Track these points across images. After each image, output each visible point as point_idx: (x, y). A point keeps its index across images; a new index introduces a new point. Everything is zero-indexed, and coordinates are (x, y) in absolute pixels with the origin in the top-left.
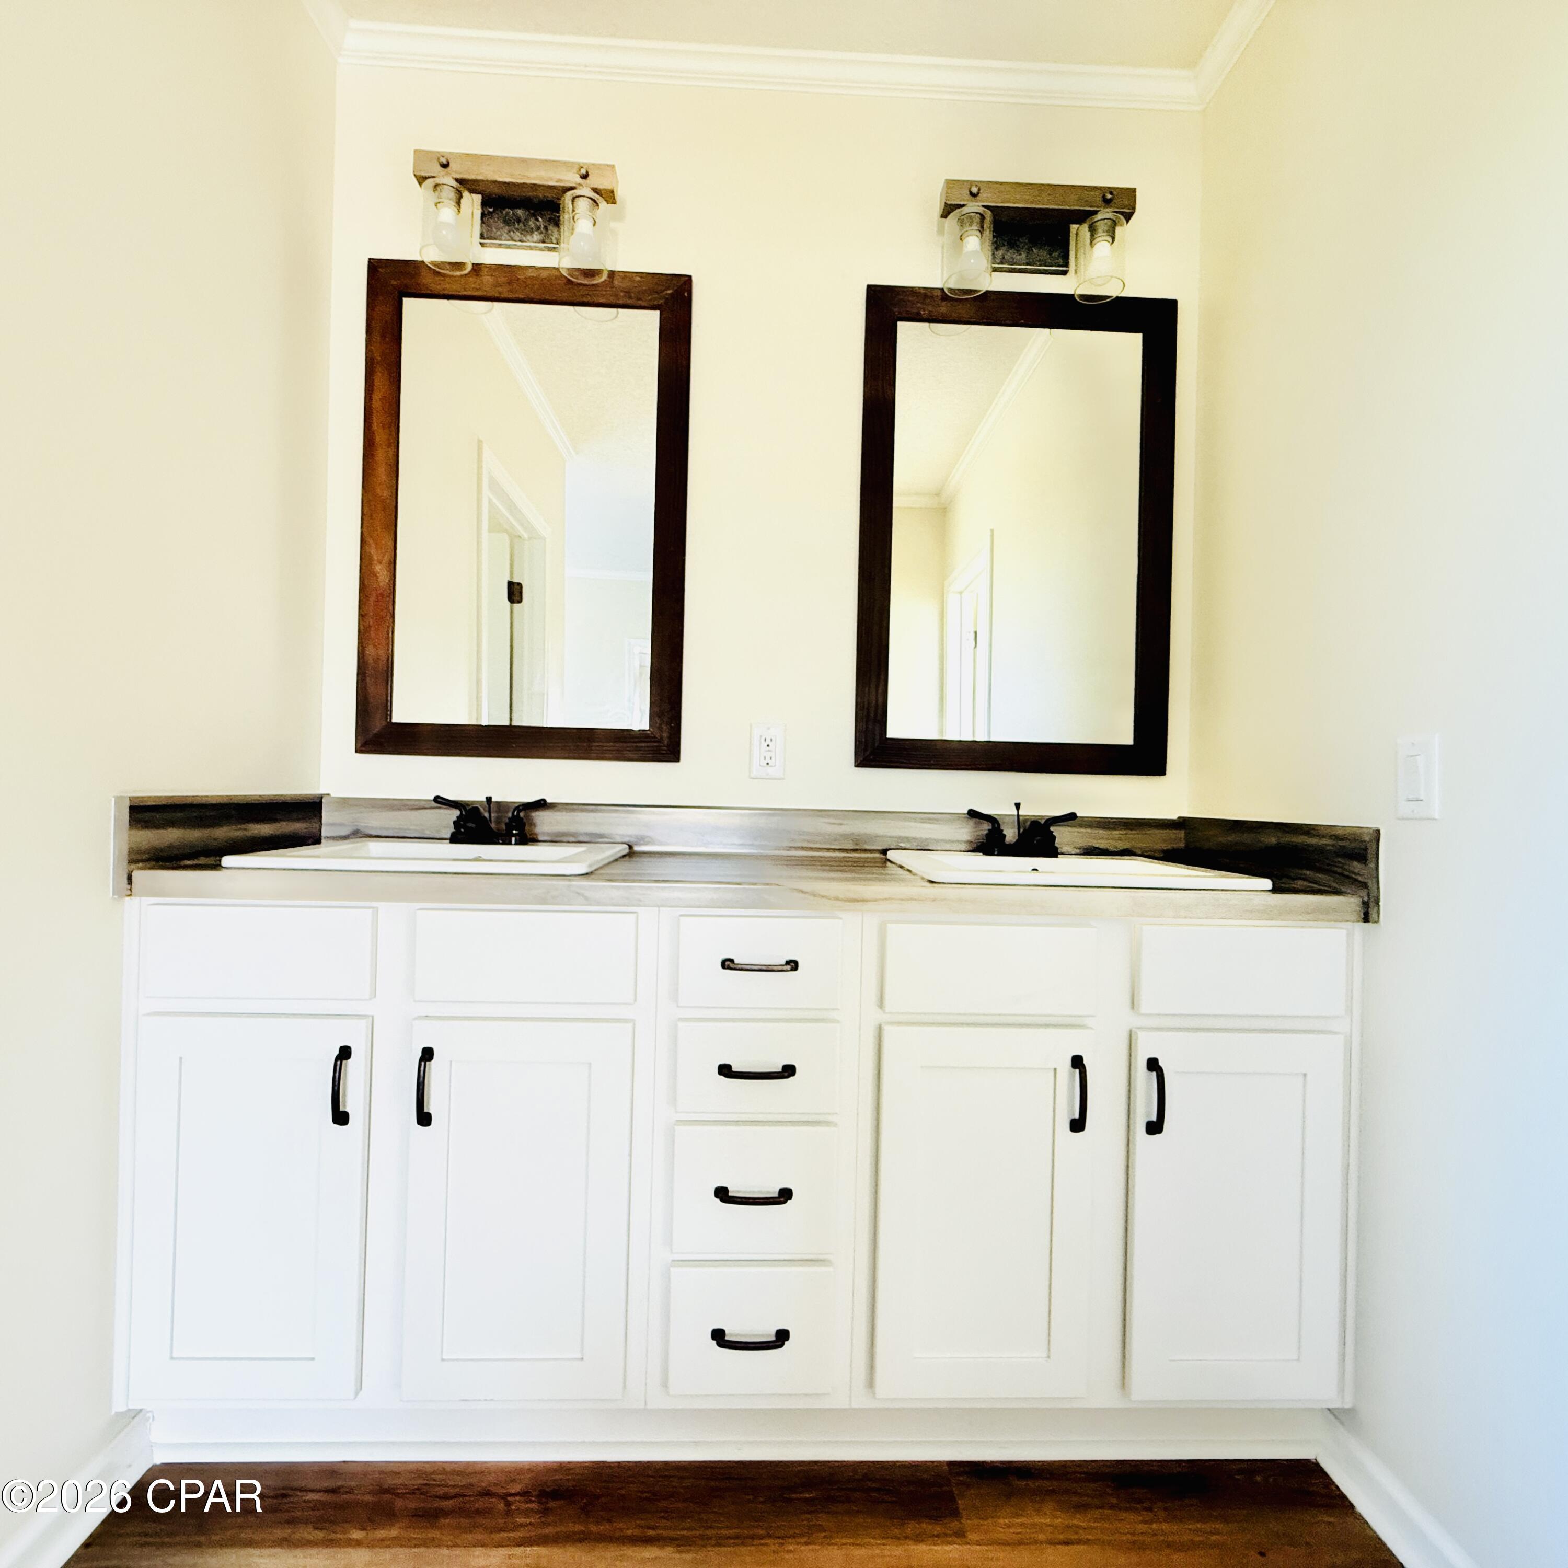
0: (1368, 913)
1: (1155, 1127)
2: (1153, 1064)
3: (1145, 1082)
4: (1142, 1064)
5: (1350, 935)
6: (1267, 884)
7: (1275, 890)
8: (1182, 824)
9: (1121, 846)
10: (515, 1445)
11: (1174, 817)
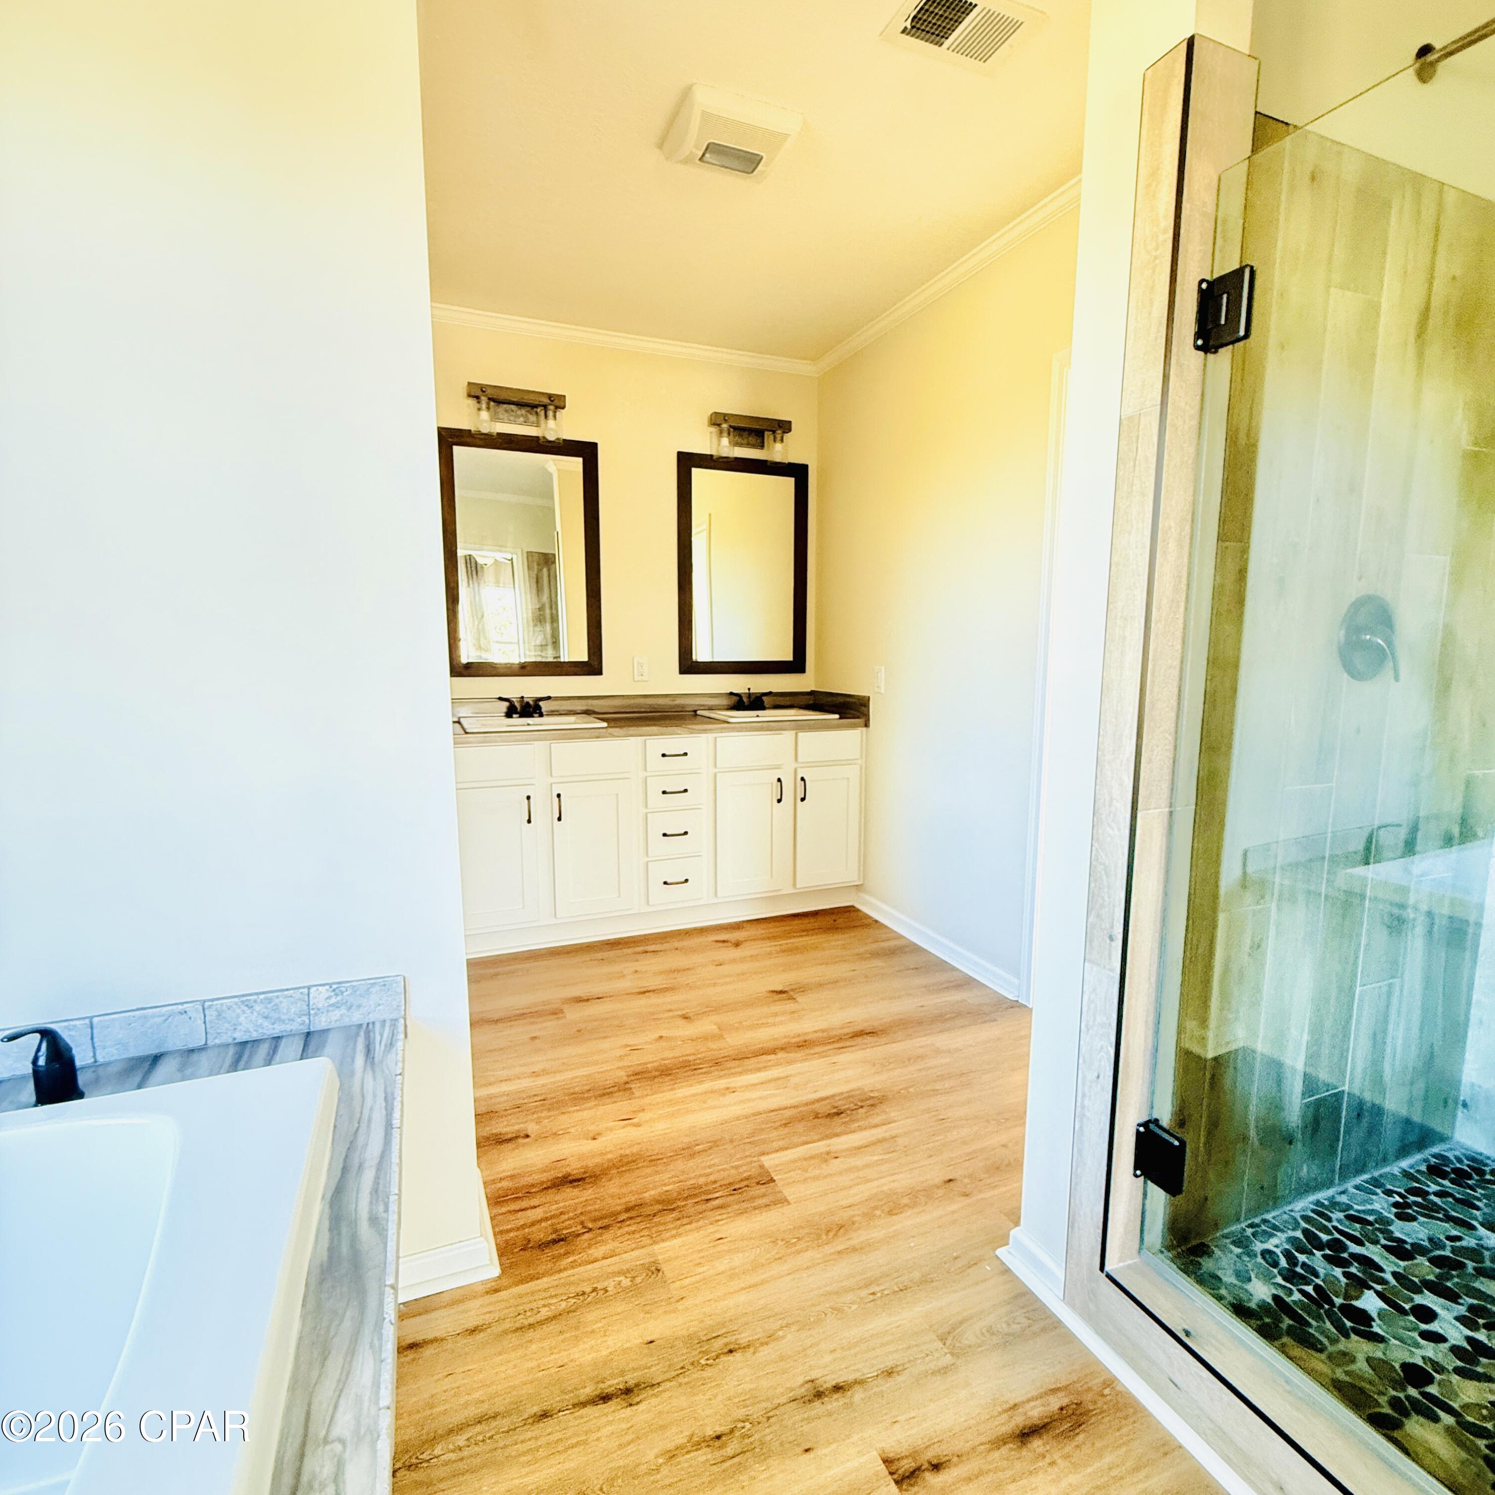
0: (867, 725)
1: (803, 799)
2: (803, 779)
3: (800, 784)
4: (799, 779)
5: (862, 732)
6: (837, 716)
7: (841, 718)
8: (812, 693)
9: (788, 703)
10: (587, 937)
11: (809, 690)
